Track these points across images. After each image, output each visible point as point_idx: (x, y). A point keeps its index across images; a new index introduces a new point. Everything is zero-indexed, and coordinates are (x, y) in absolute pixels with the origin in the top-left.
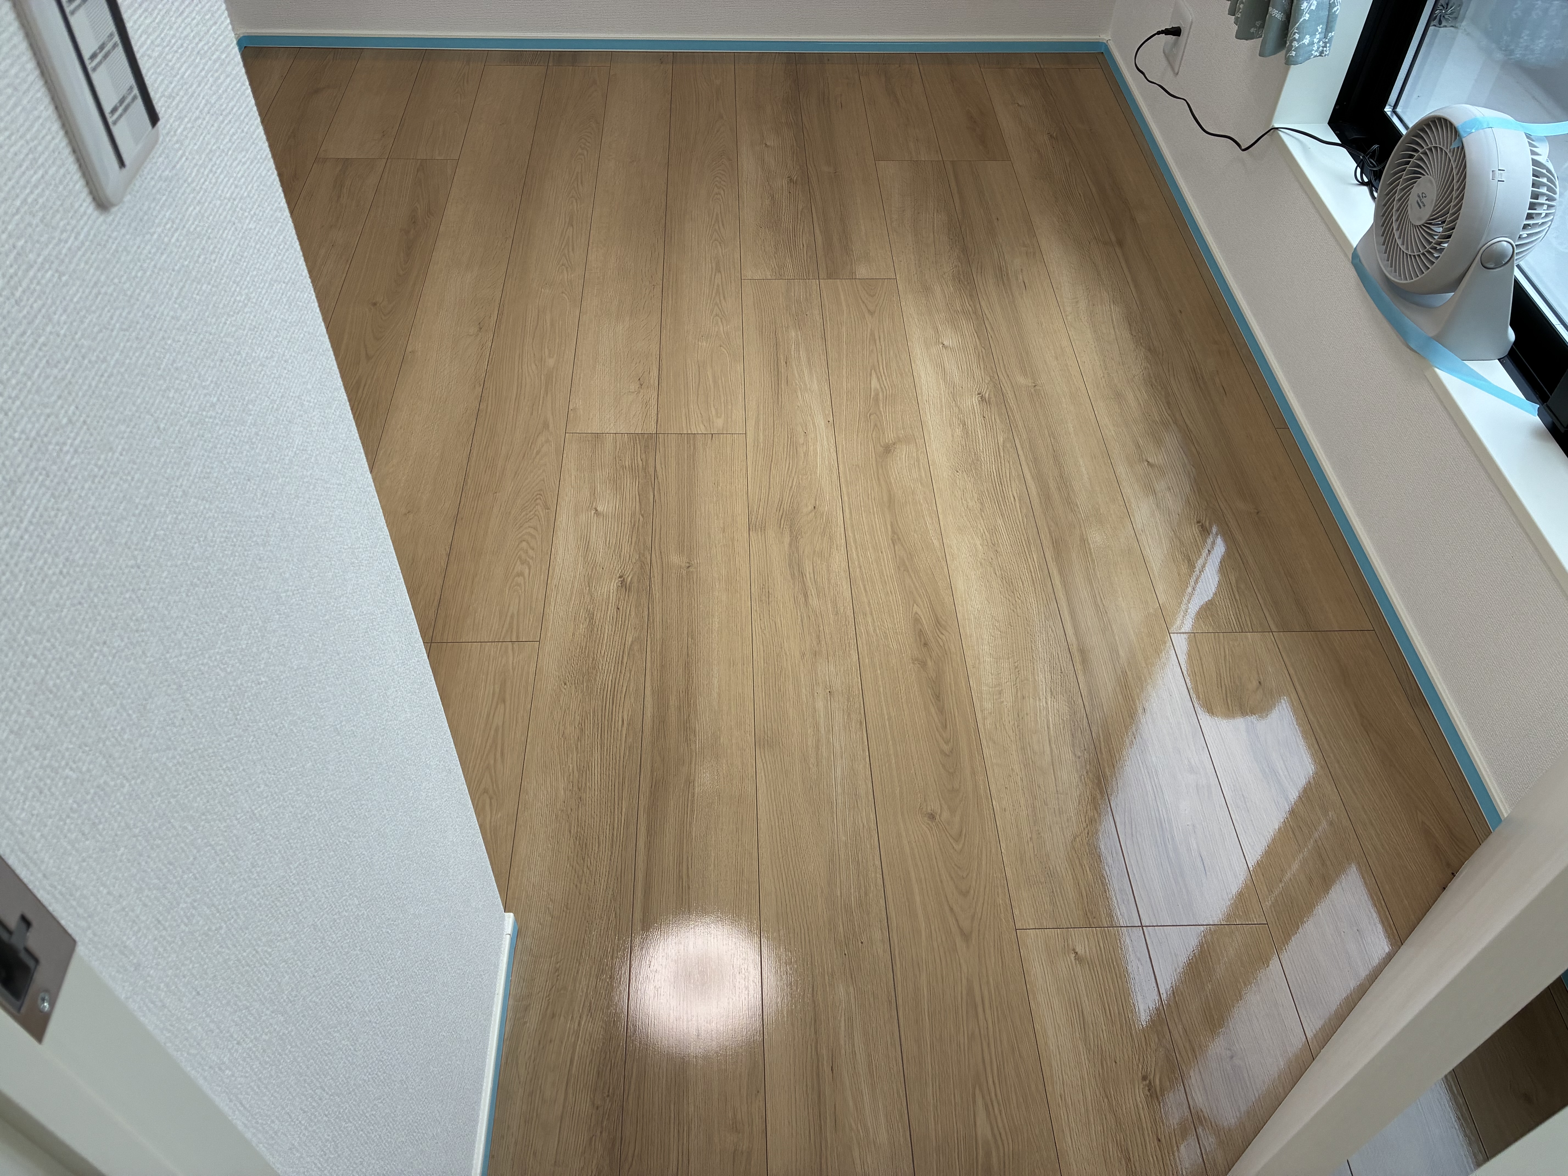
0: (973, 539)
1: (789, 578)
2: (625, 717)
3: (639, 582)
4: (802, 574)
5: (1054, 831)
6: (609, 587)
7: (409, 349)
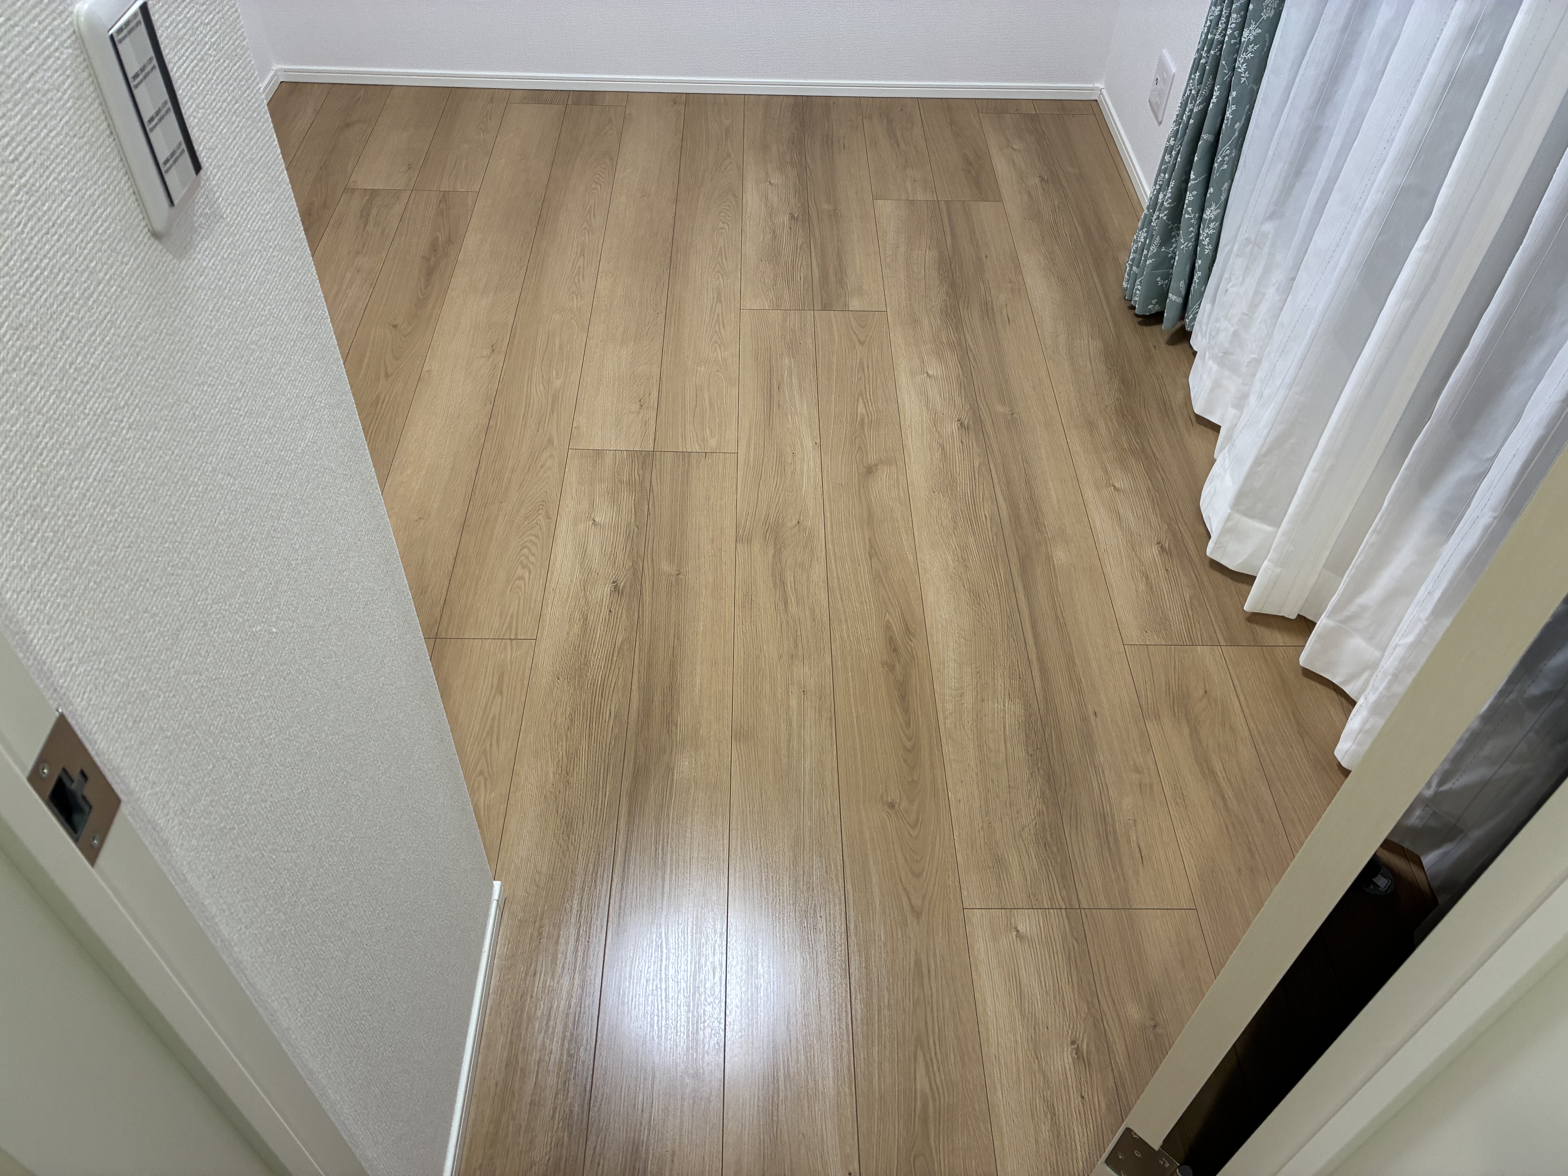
0: (945, 554)
1: (771, 586)
2: (613, 710)
3: (631, 587)
4: (783, 583)
5: (1004, 821)
6: (602, 592)
7: (426, 368)
